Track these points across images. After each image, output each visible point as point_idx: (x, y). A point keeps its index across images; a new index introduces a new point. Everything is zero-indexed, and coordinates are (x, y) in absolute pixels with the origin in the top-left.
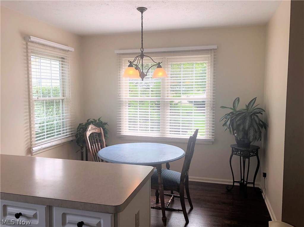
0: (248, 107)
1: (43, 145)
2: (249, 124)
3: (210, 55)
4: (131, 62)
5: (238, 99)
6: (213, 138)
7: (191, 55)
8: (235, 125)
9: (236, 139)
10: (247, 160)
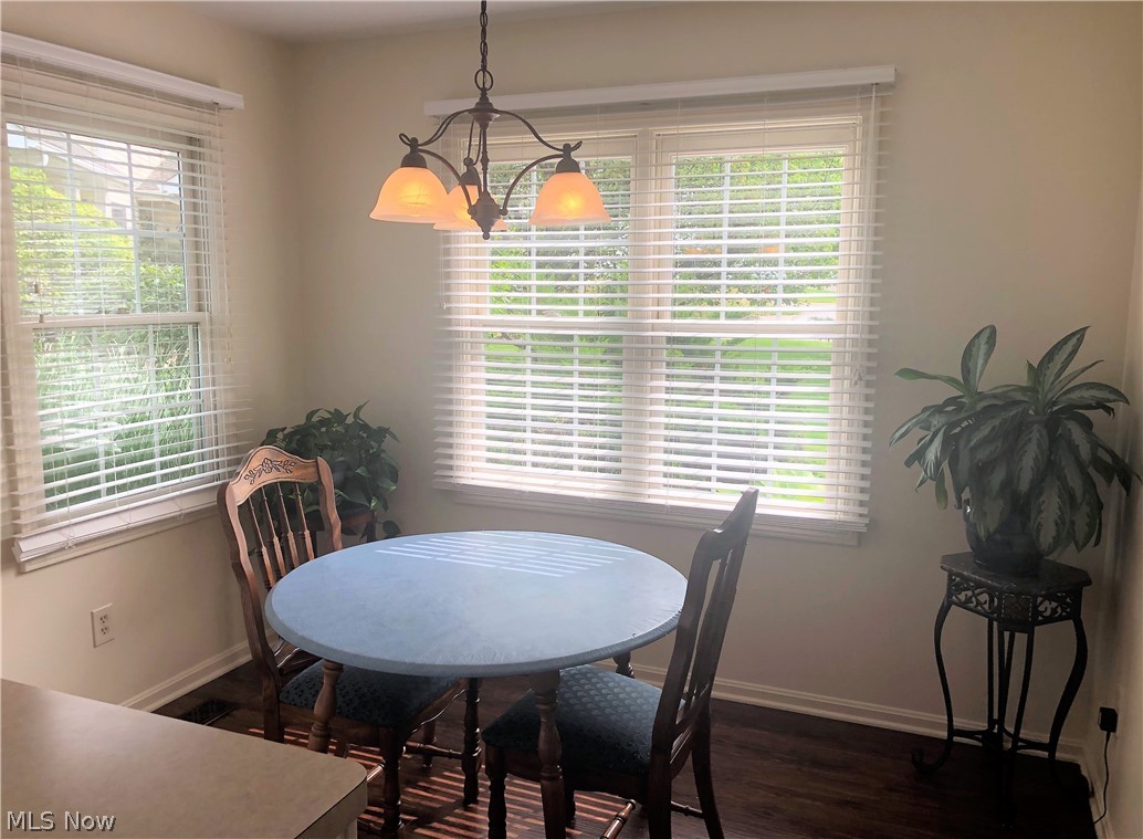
0: (1036, 372)
1: (76, 529)
2: (1036, 459)
3: (857, 119)
4: (413, 143)
5: (991, 335)
6: (861, 515)
7: (769, 118)
8: (964, 464)
9: (968, 531)
10: (1021, 638)
